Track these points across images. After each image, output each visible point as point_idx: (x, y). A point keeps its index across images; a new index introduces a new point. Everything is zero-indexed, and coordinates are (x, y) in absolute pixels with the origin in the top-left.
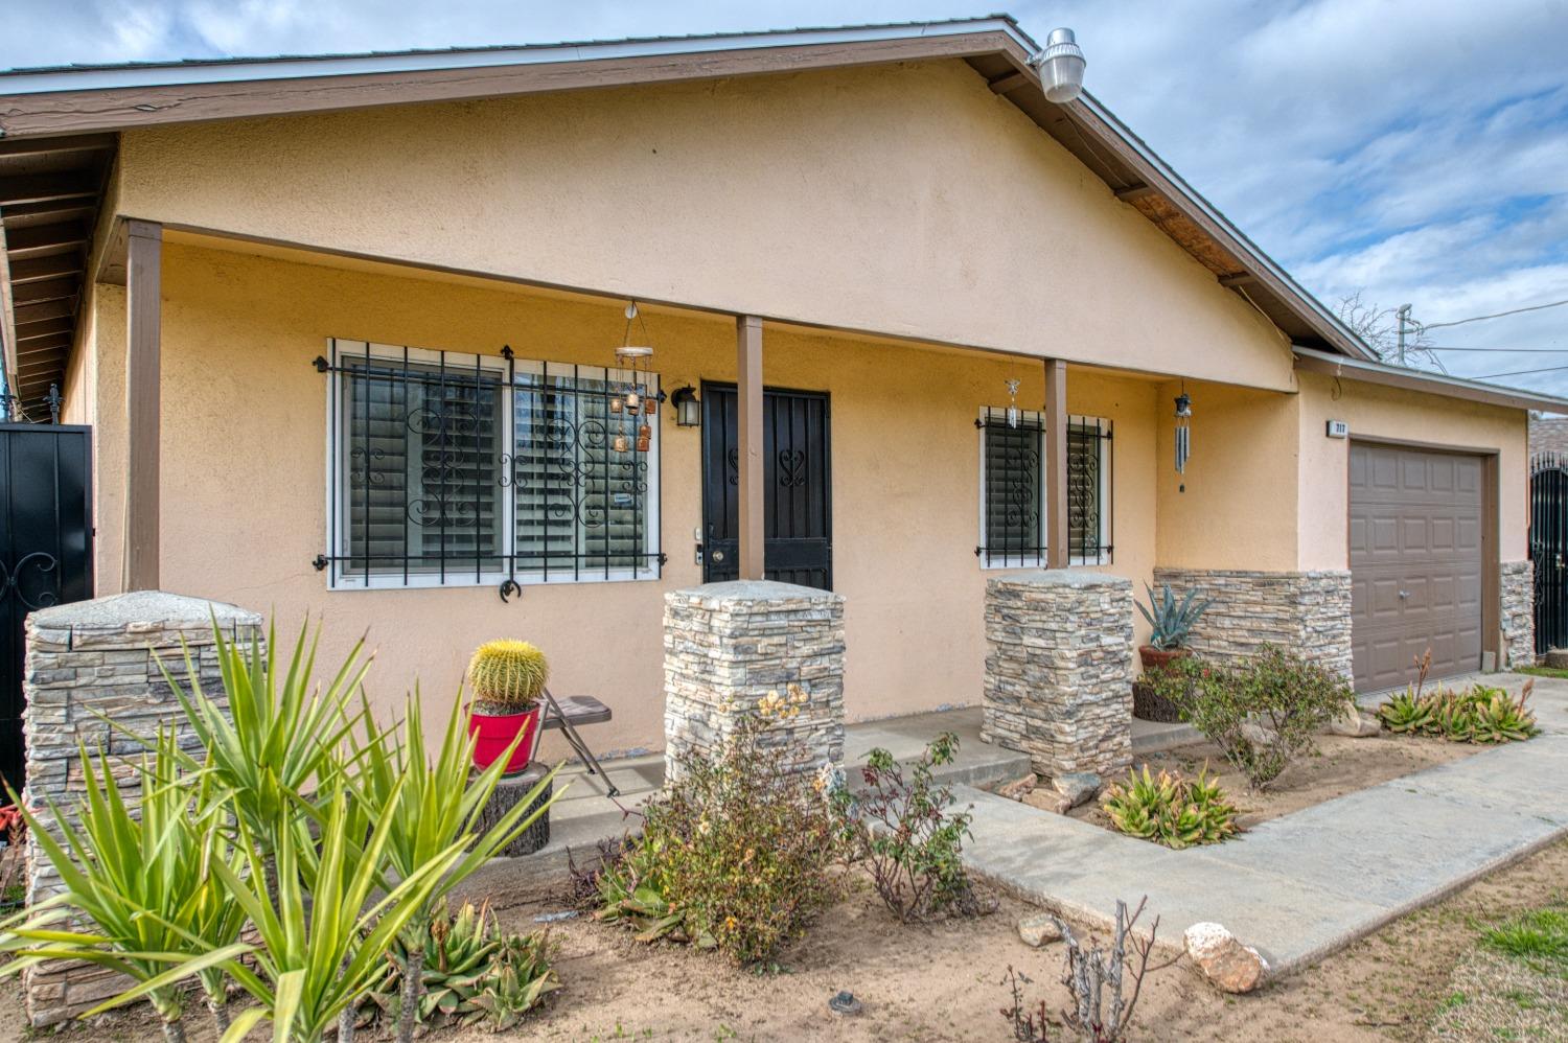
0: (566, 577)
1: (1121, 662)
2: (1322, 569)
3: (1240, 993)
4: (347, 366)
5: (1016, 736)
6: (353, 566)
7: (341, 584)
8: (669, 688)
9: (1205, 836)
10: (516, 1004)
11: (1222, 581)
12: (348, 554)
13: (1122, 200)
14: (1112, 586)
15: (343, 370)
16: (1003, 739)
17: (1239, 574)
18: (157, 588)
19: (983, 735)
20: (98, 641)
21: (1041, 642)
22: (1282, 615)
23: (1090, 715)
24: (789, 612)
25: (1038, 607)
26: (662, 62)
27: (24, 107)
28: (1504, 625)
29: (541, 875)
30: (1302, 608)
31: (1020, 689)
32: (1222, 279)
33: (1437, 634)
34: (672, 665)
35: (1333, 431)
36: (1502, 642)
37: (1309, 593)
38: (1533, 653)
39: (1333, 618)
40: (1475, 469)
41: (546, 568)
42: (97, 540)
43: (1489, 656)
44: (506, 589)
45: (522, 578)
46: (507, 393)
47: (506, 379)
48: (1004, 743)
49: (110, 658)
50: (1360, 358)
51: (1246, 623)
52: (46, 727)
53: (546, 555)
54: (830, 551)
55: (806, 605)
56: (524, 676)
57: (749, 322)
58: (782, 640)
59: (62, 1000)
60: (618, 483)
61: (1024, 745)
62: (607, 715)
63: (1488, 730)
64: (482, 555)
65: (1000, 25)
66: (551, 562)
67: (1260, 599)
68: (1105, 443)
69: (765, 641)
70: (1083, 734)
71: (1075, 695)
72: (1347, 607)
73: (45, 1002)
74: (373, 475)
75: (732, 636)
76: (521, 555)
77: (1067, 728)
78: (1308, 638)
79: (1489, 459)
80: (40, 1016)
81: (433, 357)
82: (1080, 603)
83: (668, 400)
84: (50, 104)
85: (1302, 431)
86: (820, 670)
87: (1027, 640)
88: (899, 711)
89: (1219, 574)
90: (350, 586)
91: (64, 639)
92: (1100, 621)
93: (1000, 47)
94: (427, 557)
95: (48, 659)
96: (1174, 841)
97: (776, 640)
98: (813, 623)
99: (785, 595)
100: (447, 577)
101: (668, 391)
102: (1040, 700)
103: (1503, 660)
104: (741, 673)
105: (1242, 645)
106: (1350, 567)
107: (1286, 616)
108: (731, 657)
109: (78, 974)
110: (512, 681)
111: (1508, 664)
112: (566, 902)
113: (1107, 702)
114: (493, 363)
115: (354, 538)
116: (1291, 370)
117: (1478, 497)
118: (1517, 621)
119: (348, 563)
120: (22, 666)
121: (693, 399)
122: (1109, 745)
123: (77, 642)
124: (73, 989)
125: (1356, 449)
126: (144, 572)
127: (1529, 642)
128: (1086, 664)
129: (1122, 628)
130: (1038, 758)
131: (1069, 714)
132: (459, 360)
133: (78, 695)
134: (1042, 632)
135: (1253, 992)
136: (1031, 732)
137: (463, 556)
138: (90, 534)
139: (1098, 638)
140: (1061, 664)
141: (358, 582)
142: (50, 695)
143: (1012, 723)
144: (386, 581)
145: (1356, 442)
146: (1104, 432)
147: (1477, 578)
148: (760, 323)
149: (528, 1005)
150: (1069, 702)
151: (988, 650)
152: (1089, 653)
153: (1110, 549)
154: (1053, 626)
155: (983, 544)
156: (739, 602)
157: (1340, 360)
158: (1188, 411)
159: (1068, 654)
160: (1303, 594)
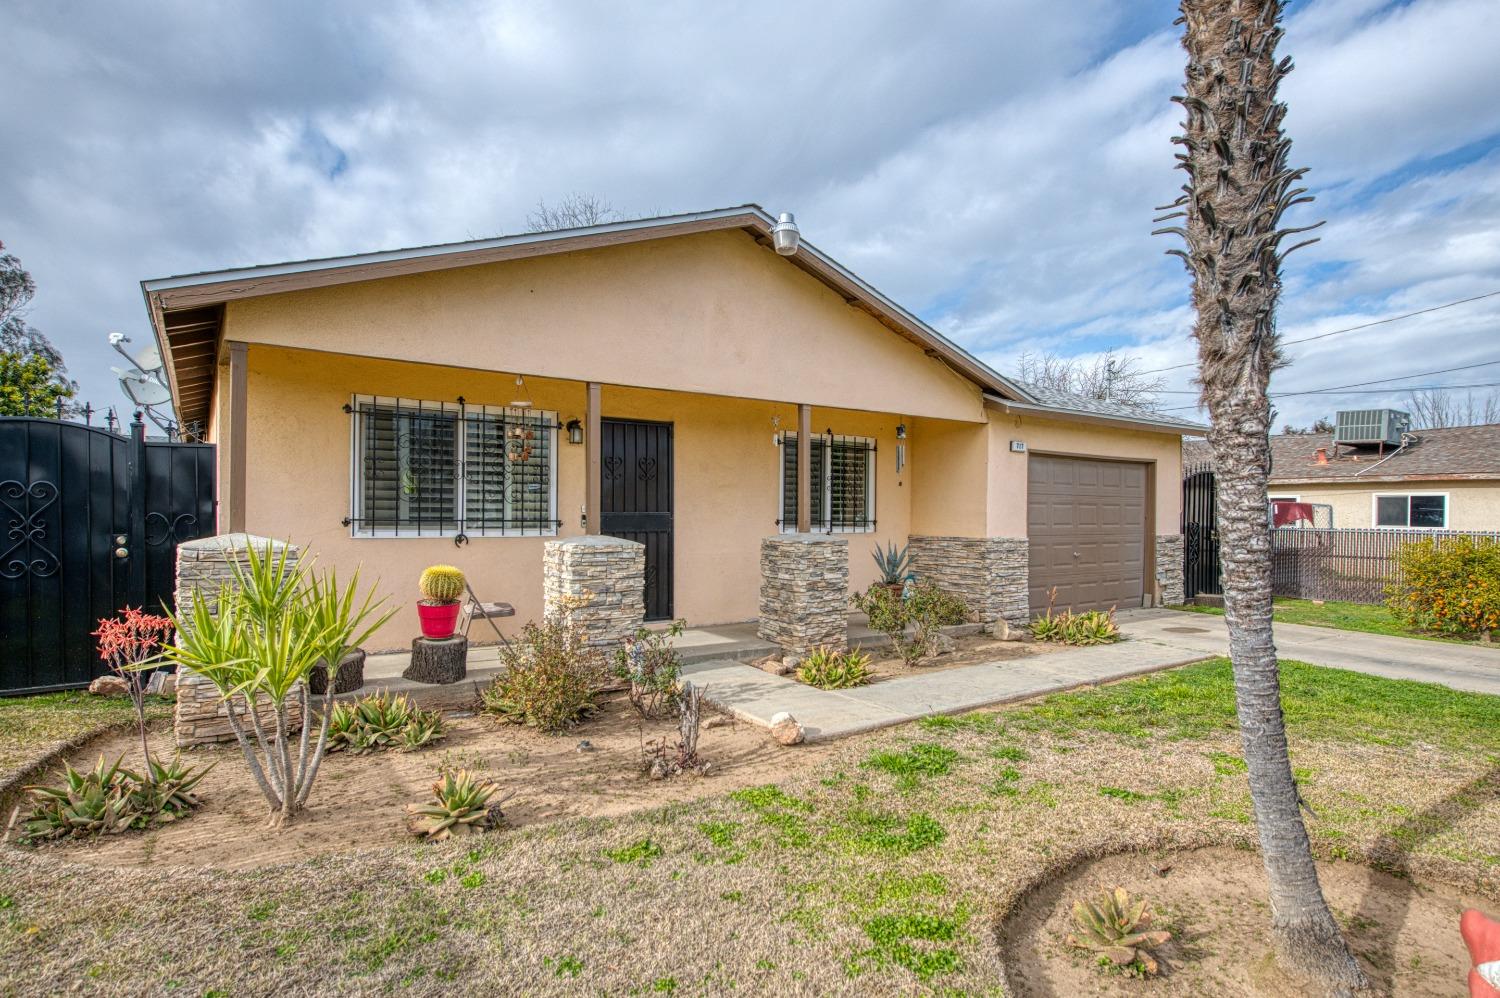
0: (497, 533)
1: (840, 590)
2: (1007, 537)
3: (788, 745)
4: (364, 410)
5: (775, 634)
6: (367, 524)
7: (359, 535)
8: (546, 597)
9: (844, 684)
10: (416, 741)
11: (945, 544)
12: (363, 517)
13: (853, 305)
14: (833, 543)
15: (361, 412)
16: (768, 635)
17: (955, 539)
18: (244, 531)
19: (759, 634)
20: (212, 557)
21: (787, 576)
22: (977, 566)
23: (816, 621)
24: (608, 553)
25: (786, 555)
26: (527, 247)
27: (176, 294)
28: (1158, 576)
29: (459, 695)
30: (988, 561)
31: (777, 605)
32: (927, 352)
33: (1105, 581)
34: (547, 583)
35: (1015, 448)
36: (1157, 588)
37: (995, 552)
38: (1182, 596)
39: (1014, 568)
40: (1141, 472)
41: (483, 528)
42: (218, 507)
43: (1148, 597)
44: (459, 539)
45: (470, 534)
46: (460, 423)
47: (460, 417)
48: (768, 638)
49: (218, 566)
50: (1022, 400)
51: (958, 571)
52: (186, 599)
53: (483, 520)
54: (672, 521)
55: (620, 549)
56: (449, 584)
57: (592, 386)
58: (604, 568)
59: (193, 735)
60: (531, 478)
61: (779, 639)
62: (512, 612)
63: (1088, 637)
64: (444, 518)
65: (751, 210)
66: (487, 524)
67: (964, 555)
68: (872, 454)
69: (593, 569)
70: (810, 632)
71: (805, 608)
72: (1025, 561)
73: (185, 735)
74: (377, 472)
75: (571, 565)
76: (469, 520)
77: (799, 628)
78: (993, 580)
79: (1149, 465)
80: (183, 742)
81: (414, 404)
82: (809, 553)
83: (564, 427)
84: (189, 292)
85: (991, 448)
86: (628, 587)
87: (781, 575)
88: (720, 621)
89: (944, 539)
90: (364, 536)
91: (194, 555)
92: (824, 564)
93: (750, 223)
94: (411, 520)
95: (187, 565)
96: (827, 686)
97: (599, 569)
98: (623, 560)
99: (606, 543)
100: (422, 532)
101: (565, 422)
102: (786, 612)
103: (1157, 601)
104: (577, 586)
105: (956, 584)
106: (1028, 536)
107: (980, 566)
108: (571, 577)
109: (200, 723)
110: (443, 588)
111: (1162, 603)
112: (471, 709)
113: (829, 613)
114: (451, 406)
115: (367, 508)
116: (982, 409)
117: (1143, 489)
118: (1170, 574)
119: (363, 523)
120: (175, 566)
121: (579, 428)
122: (831, 639)
123: (201, 556)
124: (198, 730)
125: (1033, 458)
126: (238, 524)
127: (1179, 589)
128: (813, 590)
129: (840, 569)
130: (784, 647)
131: (801, 620)
132: (430, 405)
133: (202, 583)
134: (788, 571)
135: (794, 744)
136: (783, 631)
137: (434, 519)
138: (215, 504)
139: (822, 574)
140: (796, 589)
141: (369, 534)
142: (188, 583)
143: (772, 626)
144: (385, 534)
145: (1033, 454)
146: (872, 446)
147: (1141, 546)
148: (599, 387)
149: (422, 742)
150: (800, 612)
151: (763, 581)
152: (815, 583)
153: (875, 522)
154: (793, 566)
155: (781, 518)
156: (576, 547)
157: (1008, 403)
158: (904, 435)
159: (800, 583)
160: (989, 552)
